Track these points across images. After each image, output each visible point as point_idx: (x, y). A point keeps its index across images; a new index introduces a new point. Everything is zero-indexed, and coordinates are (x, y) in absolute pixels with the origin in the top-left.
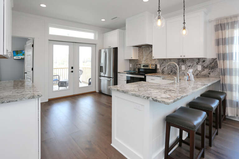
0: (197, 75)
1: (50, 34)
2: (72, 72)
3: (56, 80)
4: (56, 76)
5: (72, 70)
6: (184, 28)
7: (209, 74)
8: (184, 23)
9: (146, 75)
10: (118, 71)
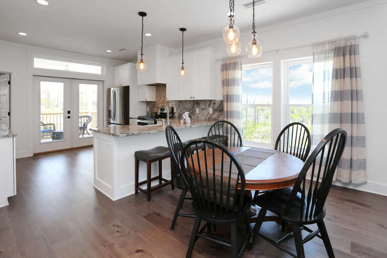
0: (209, 119)
1: (35, 66)
2: (69, 117)
3: (50, 131)
4: (50, 124)
5: (69, 115)
6: (183, 68)
7: (219, 117)
8: (183, 63)
9: (156, 120)
10: (130, 116)
